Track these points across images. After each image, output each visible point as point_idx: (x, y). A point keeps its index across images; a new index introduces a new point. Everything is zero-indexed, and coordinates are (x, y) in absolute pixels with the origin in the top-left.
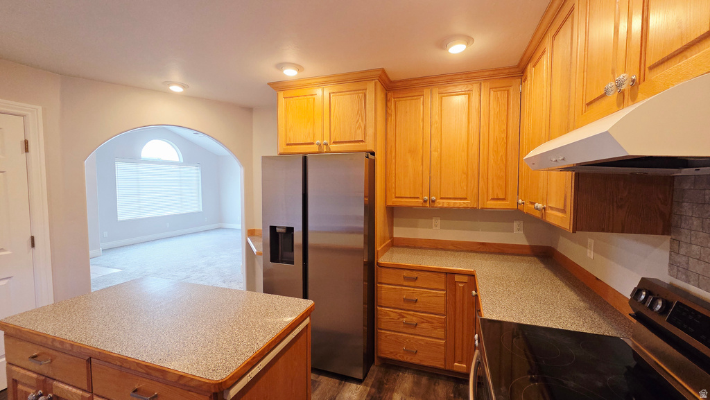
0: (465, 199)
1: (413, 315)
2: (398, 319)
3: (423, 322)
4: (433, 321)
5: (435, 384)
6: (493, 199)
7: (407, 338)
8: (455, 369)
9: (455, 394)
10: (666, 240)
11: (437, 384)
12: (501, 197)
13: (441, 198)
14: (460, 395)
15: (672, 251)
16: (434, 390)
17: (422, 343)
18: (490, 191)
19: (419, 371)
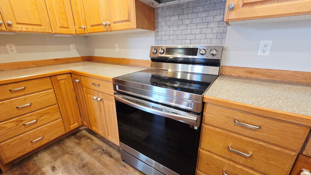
0: (41, 25)
1: (31, 115)
2: (17, 125)
3: (41, 116)
4: (49, 111)
5: (64, 145)
6: (61, 27)
7: (32, 133)
8: (72, 129)
9: (78, 139)
10: (153, 33)
11: (65, 143)
12: (66, 26)
13: (18, 23)
14: (81, 138)
15: (156, 36)
16: (67, 147)
17: (46, 129)
18: (58, 21)
19: (47, 147)
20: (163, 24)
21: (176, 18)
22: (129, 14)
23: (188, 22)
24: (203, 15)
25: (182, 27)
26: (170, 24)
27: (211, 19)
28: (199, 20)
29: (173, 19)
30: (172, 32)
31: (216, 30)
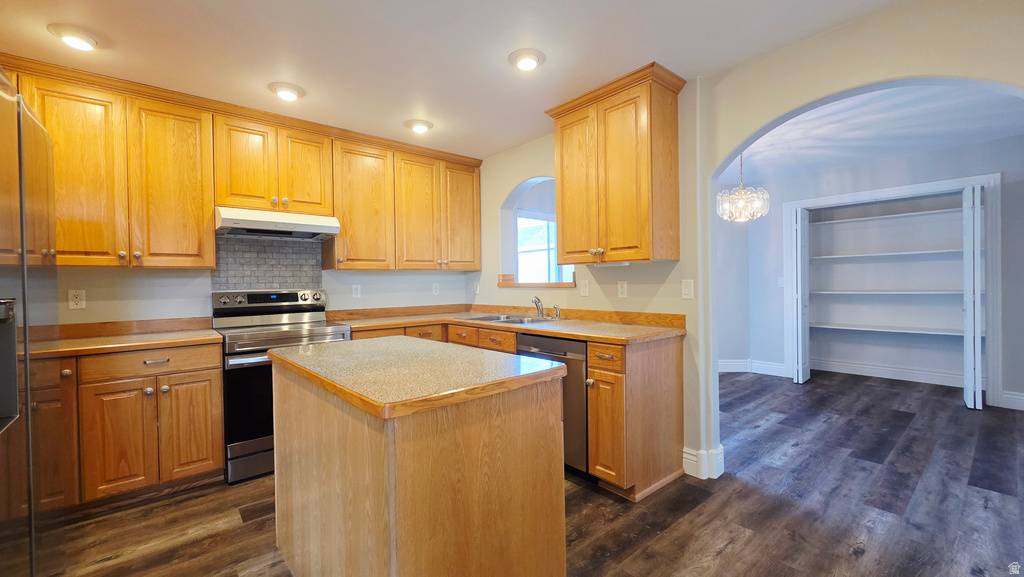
20: (231, 260)
21: (255, 255)
22: (200, 246)
23: (273, 262)
24: (294, 257)
25: (265, 268)
26: (242, 261)
27: (303, 262)
28: (287, 262)
29: (248, 255)
30: (248, 273)
31: (310, 274)
